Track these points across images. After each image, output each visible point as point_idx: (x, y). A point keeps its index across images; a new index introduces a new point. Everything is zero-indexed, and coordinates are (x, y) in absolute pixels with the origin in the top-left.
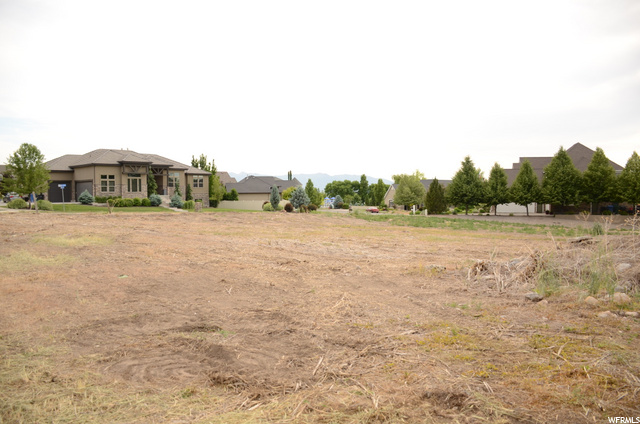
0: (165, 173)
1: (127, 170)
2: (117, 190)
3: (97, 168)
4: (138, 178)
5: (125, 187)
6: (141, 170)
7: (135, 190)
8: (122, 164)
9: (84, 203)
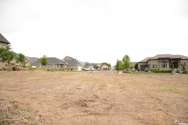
0: (179, 61)
1: (161, 61)
2: (158, 67)
3: (151, 61)
4: (165, 63)
5: (161, 66)
6: (167, 60)
7: (164, 67)
8: (159, 59)
9: (146, 72)
